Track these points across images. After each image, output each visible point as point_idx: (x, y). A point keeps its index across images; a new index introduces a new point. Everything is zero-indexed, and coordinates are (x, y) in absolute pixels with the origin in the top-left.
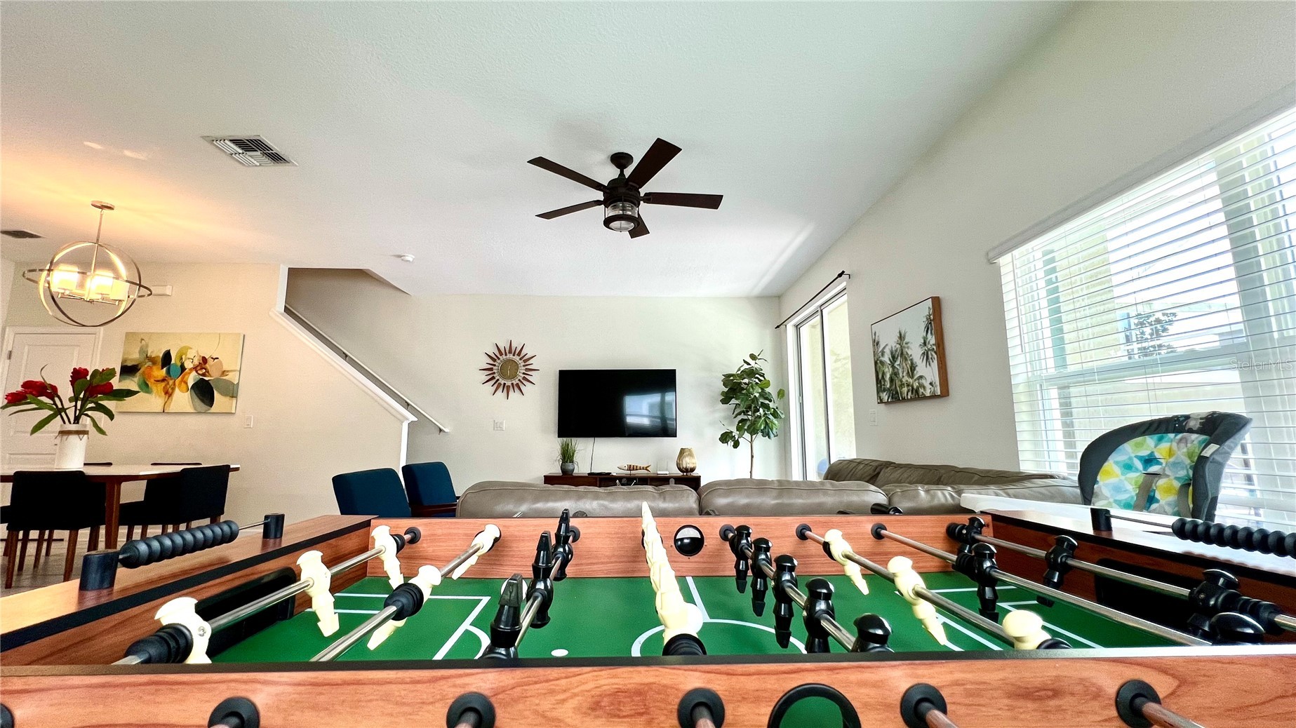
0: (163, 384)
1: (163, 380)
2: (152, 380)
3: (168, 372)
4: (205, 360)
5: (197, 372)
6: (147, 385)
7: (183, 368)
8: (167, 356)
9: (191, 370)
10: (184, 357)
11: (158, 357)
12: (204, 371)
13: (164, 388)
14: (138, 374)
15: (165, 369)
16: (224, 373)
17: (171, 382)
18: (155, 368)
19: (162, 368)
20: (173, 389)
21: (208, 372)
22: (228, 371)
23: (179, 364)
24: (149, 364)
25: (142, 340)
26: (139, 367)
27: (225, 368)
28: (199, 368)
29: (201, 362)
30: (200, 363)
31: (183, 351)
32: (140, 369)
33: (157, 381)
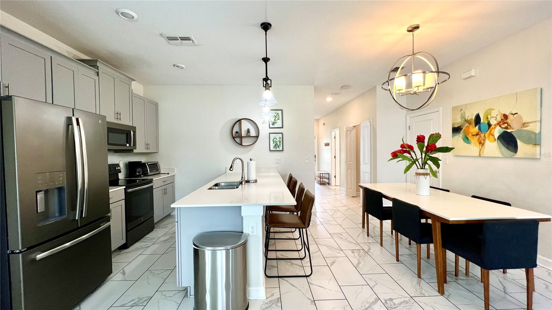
0: (478, 137)
1: (477, 135)
2: (470, 135)
3: (480, 129)
4: (506, 117)
5: (500, 126)
6: (467, 138)
7: (489, 125)
8: (478, 119)
9: (495, 125)
10: (489, 117)
11: (472, 119)
12: (506, 125)
13: (478, 139)
14: (462, 132)
15: (477, 127)
16: (524, 124)
17: (482, 135)
18: (471, 127)
19: (475, 127)
20: (484, 140)
21: (510, 125)
22: (528, 123)
23: (487, 122)
24: (467, 124)
25: (461, 110)
26: (462, 128)
27: (525, 120)
28: (502, 123)
29: (503, 118)
30: (502, 120)
31: (488, 113)
32: (463, 128)
33: (474, 135)
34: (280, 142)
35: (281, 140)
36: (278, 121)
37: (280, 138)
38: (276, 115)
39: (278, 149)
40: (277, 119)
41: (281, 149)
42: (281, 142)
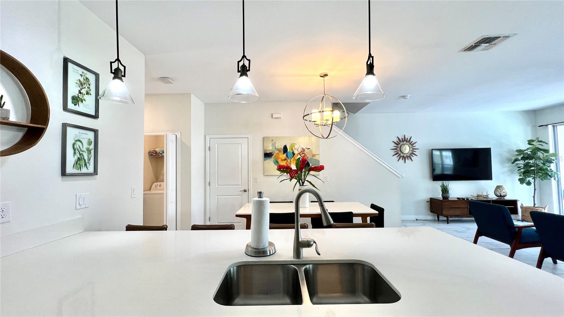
0: (285, 161)
1: (285, 160)
2: (280, 160)
3: (287, 156)
4: (304, 150)
5: (300, 155)
6: (277, 162)
7: (294, 154)
8: (285, 149)
9: (297, 154)
10: (293, 148)
11: (281, 148)
12: (304, 155)
13: (286, 163)
14: (273, 157)
15: (285, 154)
16: (313, 155)
17: (289, 160)
18: (280, 154)
20: (290, 164)
21: (306, 155)
22: (315, 155)
23: (292, 152)
24: (277, 152)
25: (272, 140)
27: (314, 153)
28: (301, 153)
29: (302, 150)
30: (301, 151)
31: (292, 145)
32: (273, 154)
33: (283, 160)
34: (89, 151)
35: (92, 146)
36: (86, 97)
37: (90, 143)
38: (82, 80)
39: (84, 170)
40: (84, 91)
41: (91, 169)
42: (93, 152)
